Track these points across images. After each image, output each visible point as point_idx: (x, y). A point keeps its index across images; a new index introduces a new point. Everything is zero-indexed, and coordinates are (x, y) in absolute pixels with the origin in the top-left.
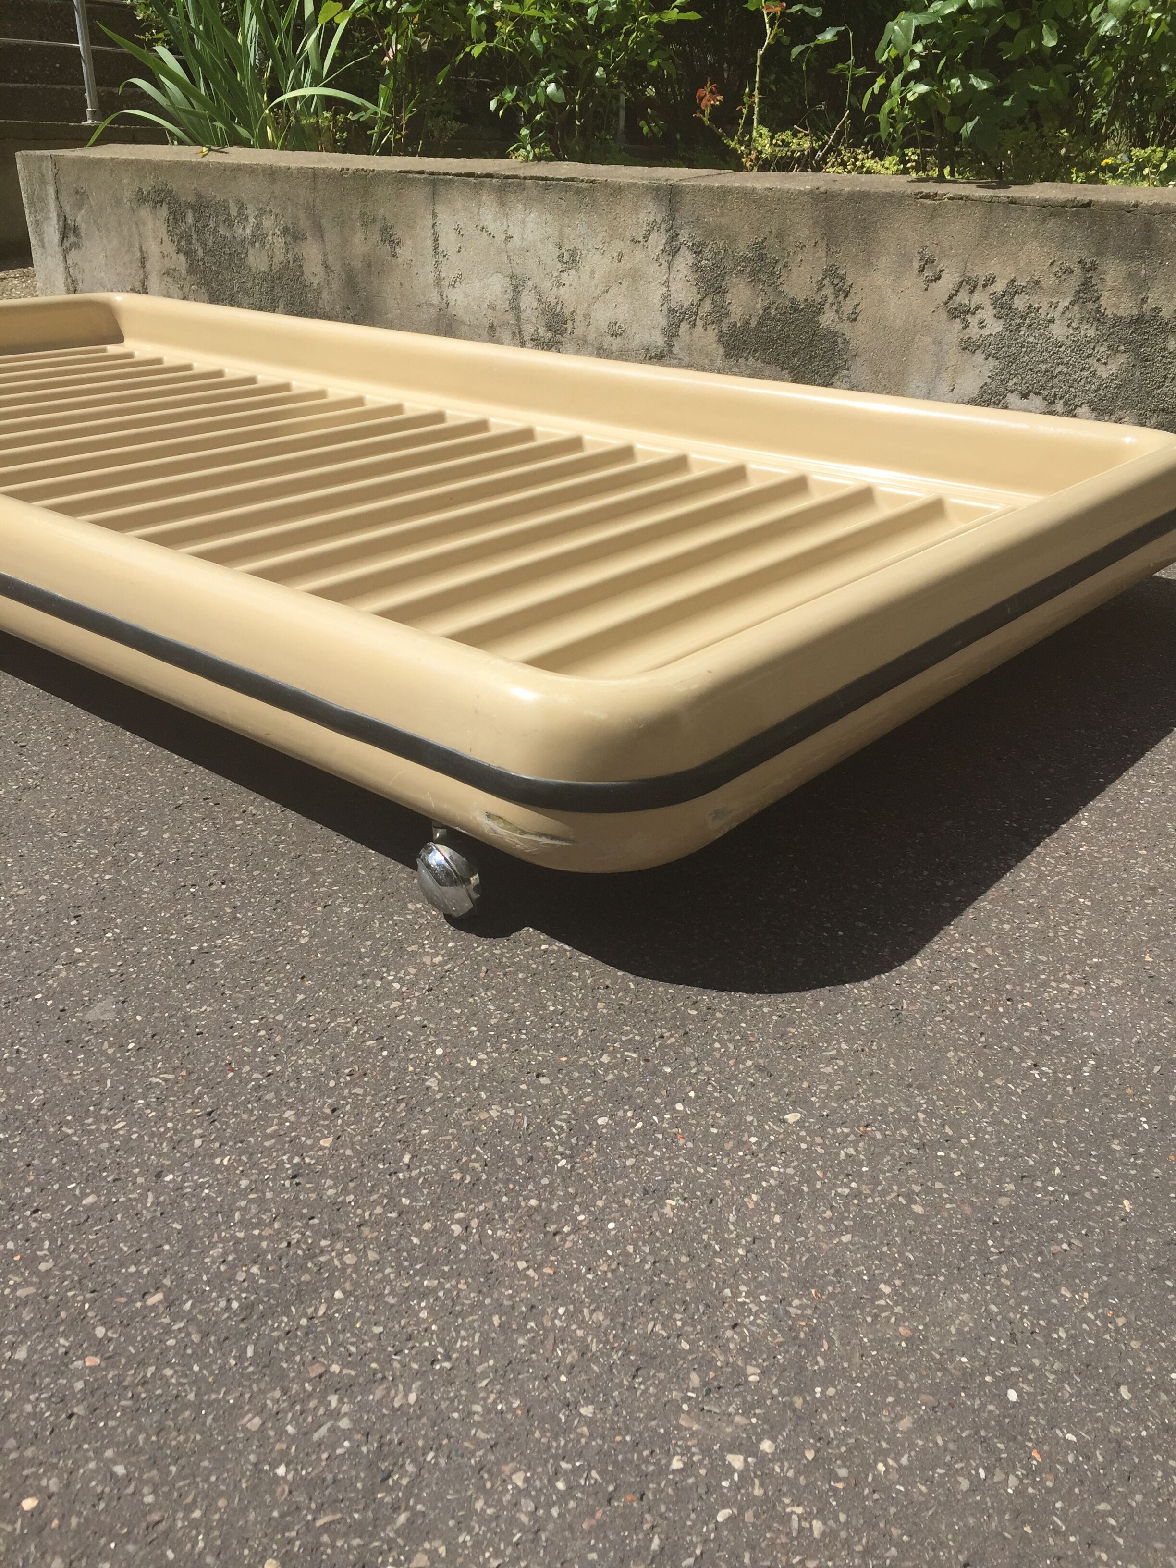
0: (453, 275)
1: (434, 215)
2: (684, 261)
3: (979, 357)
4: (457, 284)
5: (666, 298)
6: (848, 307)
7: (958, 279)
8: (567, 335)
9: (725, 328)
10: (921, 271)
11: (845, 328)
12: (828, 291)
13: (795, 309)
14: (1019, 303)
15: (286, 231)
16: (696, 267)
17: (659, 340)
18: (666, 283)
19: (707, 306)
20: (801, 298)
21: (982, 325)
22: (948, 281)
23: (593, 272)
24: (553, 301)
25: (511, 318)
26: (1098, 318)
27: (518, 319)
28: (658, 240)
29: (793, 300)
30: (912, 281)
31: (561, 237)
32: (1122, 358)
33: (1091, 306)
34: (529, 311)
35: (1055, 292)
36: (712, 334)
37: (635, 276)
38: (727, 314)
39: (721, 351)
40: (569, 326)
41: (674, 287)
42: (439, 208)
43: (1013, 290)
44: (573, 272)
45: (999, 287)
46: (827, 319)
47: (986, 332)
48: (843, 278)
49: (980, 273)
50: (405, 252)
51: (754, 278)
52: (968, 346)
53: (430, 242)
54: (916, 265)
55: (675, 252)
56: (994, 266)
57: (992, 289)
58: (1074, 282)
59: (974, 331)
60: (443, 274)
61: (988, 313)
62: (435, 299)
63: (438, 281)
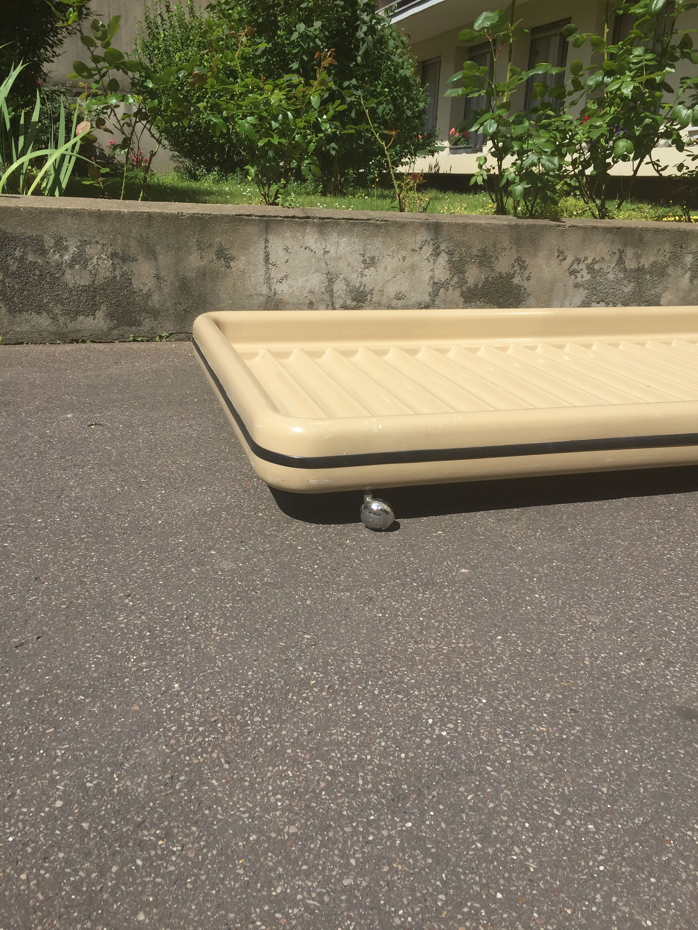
0: (279, 276)
1: (267, 241)
2: (443, 259)
3: (581, 289)
4: (284, 281)
5: (432, 278)
6: (526, 274)
7: (573, 259)
8: (367, 302)
9: (464, 289)
10: (558, 256)
11: (525, 284)
12: (517, 268)
13: (501, 277)
14: (596, 267)
15: (113, 255)
16: (450, 261)
17: (427, 299)
18: (432, 270)
19: (456, 279)
20: (503, 272)
21: (582, 277)
22: (570, 259)
23: (386, 268)
24: (358, 285)
25: (327, 297)
26: (625, 270)
27: (332, 296)
28: (428, 250)
29: (500, 273)
30: (555, 261)
31: (365, 250)
32: (632, 284)
33: (622, 266)
34: (340, 292)
35: (610, 261)
36: (458, 292)
37: (413, 268)
38: (466, 283)
39: (462, 300)
40: (369, 297)
41: (436, 271)
42: (270, 237)
43: (594, 262)
44: (373, 268)
45: (589, 261)
46: (516, 280)
47: (584, 279)
48: (524, 262)
49: (581, 256)
50: (238, 265)
51: (481, 264)
52: (577, 286)
53: (262, 257)
54: (556, 254)
55: (438, 254)
56: (587, 253)
57: (586, 262)
58: (616, 257)
59: (579, 280)
60: (272, 276)
61: (585, 272)
62: (264, 290)
63: (268, 280)
